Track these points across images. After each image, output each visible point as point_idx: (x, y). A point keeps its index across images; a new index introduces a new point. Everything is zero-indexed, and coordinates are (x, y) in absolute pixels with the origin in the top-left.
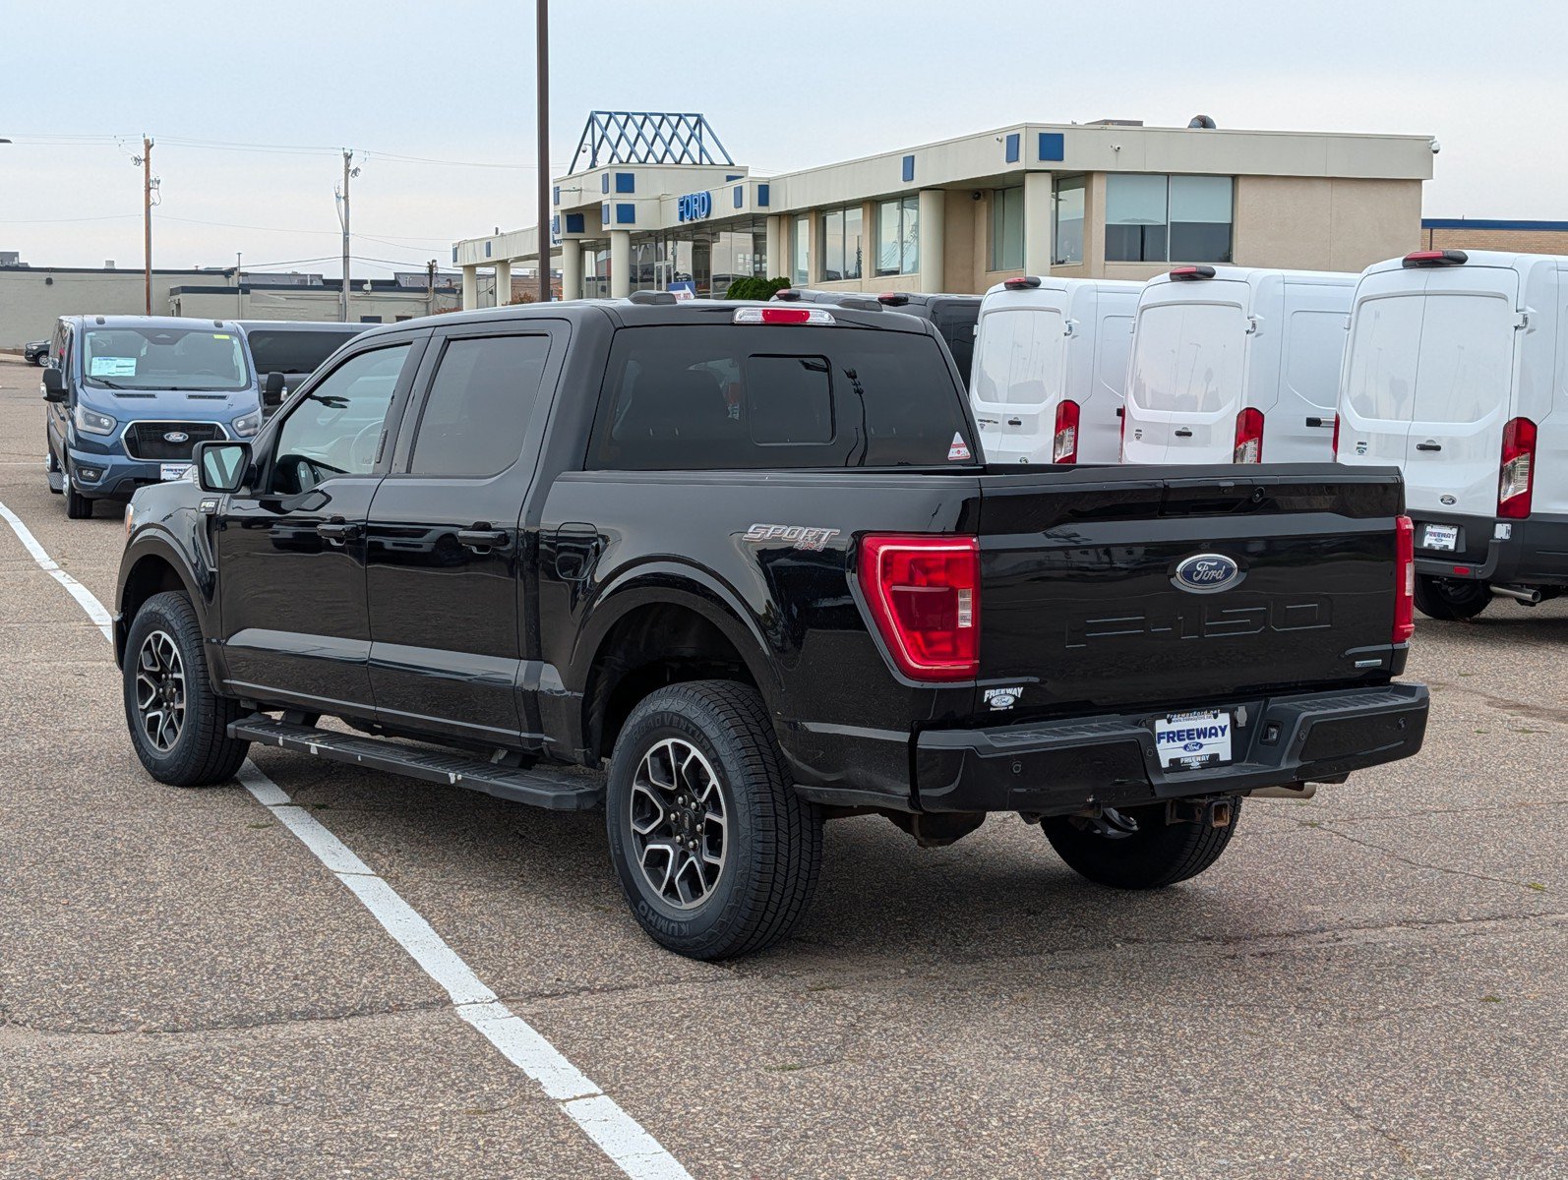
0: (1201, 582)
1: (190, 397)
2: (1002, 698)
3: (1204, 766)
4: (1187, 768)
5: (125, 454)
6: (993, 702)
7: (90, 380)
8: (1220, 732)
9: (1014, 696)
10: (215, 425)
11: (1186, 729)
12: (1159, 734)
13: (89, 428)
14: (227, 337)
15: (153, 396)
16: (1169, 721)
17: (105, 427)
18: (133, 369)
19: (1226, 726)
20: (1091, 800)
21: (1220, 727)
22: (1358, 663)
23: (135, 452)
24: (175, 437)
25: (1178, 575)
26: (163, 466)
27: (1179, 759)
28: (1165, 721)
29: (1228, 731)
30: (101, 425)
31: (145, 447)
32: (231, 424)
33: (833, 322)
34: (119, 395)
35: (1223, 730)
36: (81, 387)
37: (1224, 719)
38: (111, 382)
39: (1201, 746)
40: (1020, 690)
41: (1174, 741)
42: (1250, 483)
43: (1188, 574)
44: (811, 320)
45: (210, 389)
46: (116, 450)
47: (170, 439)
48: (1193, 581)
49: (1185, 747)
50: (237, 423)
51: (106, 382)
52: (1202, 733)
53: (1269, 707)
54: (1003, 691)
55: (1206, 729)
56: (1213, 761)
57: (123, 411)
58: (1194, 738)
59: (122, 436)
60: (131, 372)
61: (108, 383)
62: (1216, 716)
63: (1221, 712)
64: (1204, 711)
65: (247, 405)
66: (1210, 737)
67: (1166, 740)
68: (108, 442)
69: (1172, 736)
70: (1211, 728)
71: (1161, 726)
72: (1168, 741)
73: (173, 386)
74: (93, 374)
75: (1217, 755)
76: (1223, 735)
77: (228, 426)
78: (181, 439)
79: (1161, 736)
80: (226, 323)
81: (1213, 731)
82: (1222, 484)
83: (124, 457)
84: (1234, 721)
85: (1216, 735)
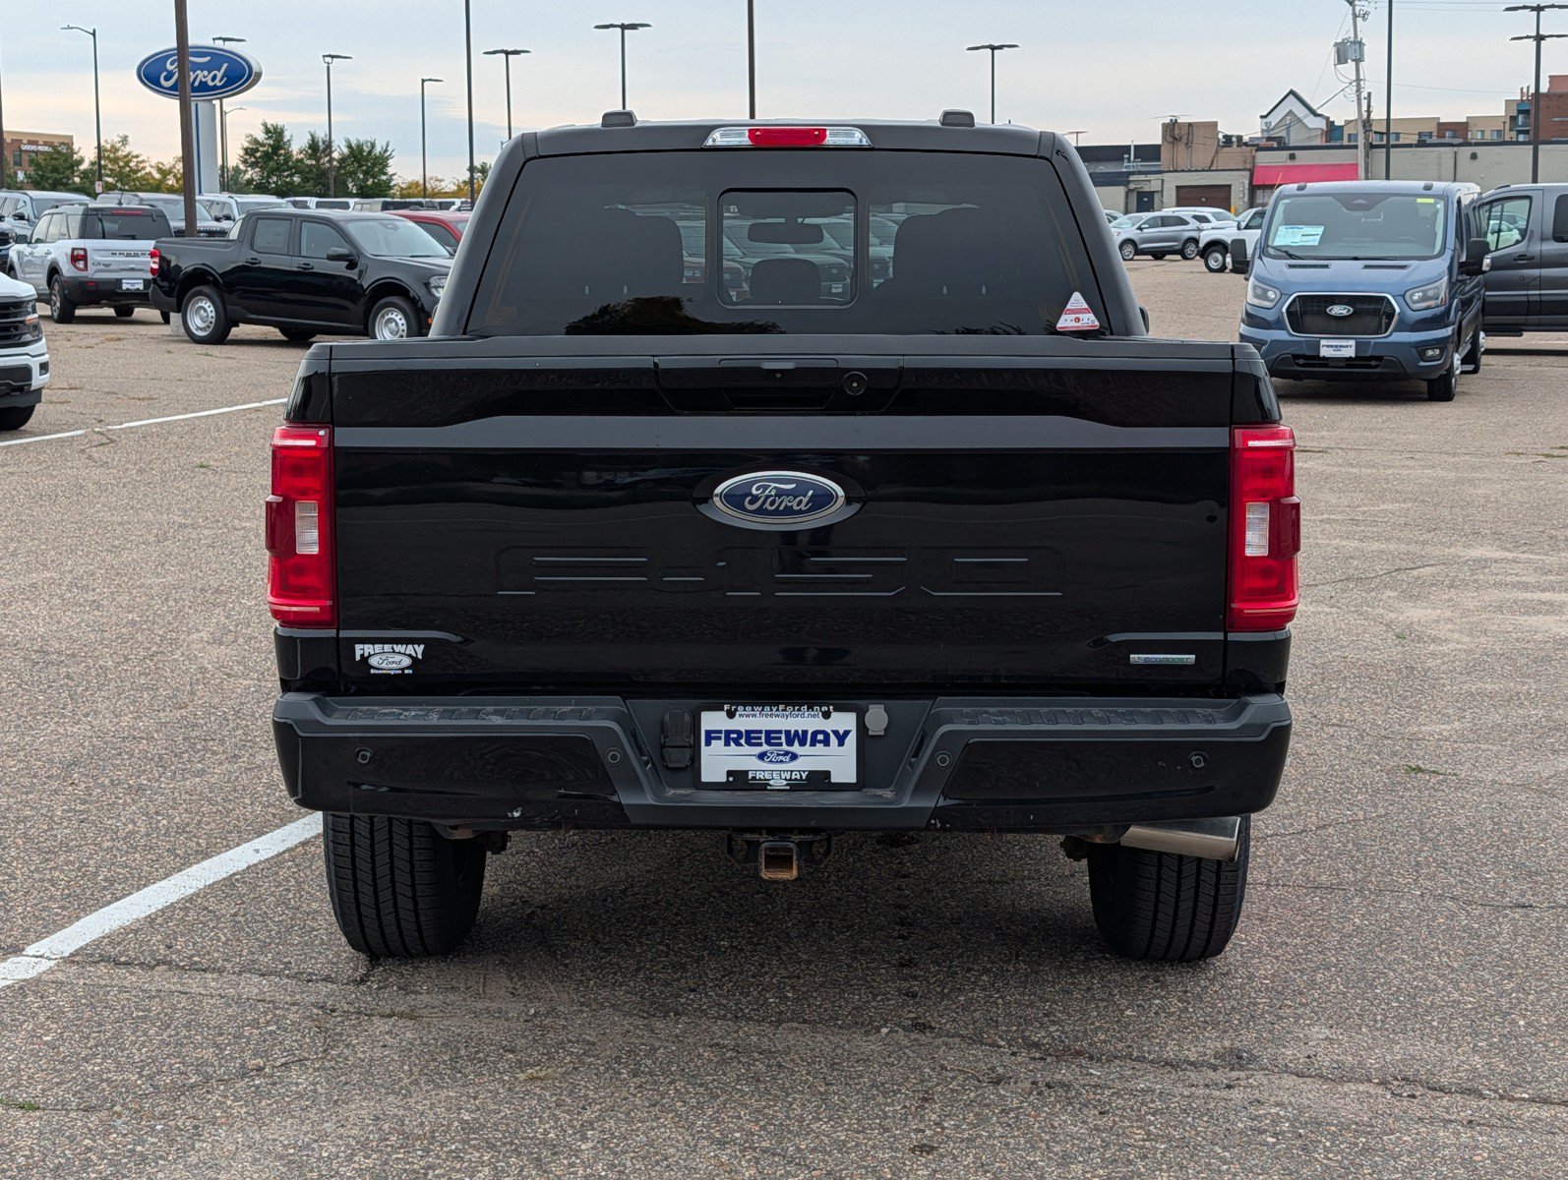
0: (761, 511)
1: (1366, 267)
2: (390, 658)
3: (795, 787)
4: (762, 786)
5: (1285, 328)
6: (373, 661)
7: (1271, 251)
8: (833, 740)
9: (410, 656)
10: (1385, 298)
11: (764, 729)
12: (708, 733)
13: (1256, 302)
14: (1432, 201)
15: (1326, 266)
16: (731, 715)
17: (1271, 301)
18: (1318, 238)
19: (847, 733)
20: (516, 814)
21: (836, 733)
22: (1134, 658)
23: (1297, 326)
24: (1338, 310)
25: (716, 500)
26: (1323, 342)
27: (746, 772)
28: (723, 714)
29: (851, 741)
30: (1267, 298)
31: (1308, 320)
32: (1403, 296)
33: (865, 142)
34: (1291, 266)
35: (842, 739)
36: (1260, 258)
37: (845, 721)
38: (1291, 252)
39: (794, 757)
40: (420, 649)
41: (738, 744)
42: (833, 364)
43: (735, 499)
44: (830, 140)
45: (1395, 259)
46: (1278, 325)
47: (1333, 313)
48: (745, 510)
49: (762, 756)
50: (1412, 295)
51: (1286, 252)
52: (801, 738)
53: (933, 711)
54: (387, 647)
55: (805, 732)
56: (819, 780)
57: (1288, 283)
58: (781, 744)
59: (1284, 310)
60: (1314, 241)
61: (1288, 254)
62: (826, 715)
63: (835, 710)
64: (801, 705)
65: (1434, 274)
66: (813, 744)
67: (722, 742)
68: (1270, 316)
69: (731, 738)
70: (815, 733)
71: (712, 720)
72: (727, 744)
73: (1355, 255)
74: (1276, 244)
75: (827, 774)
76: (841, 743)
77: (1400, 299)
78: (1345, 312)
79: (711, 736)
80: (1439, 186)
81: (820, 737)
82: (767, 365)
83: (1284, 332)
84: (862, 728)
85: (827, 742)
